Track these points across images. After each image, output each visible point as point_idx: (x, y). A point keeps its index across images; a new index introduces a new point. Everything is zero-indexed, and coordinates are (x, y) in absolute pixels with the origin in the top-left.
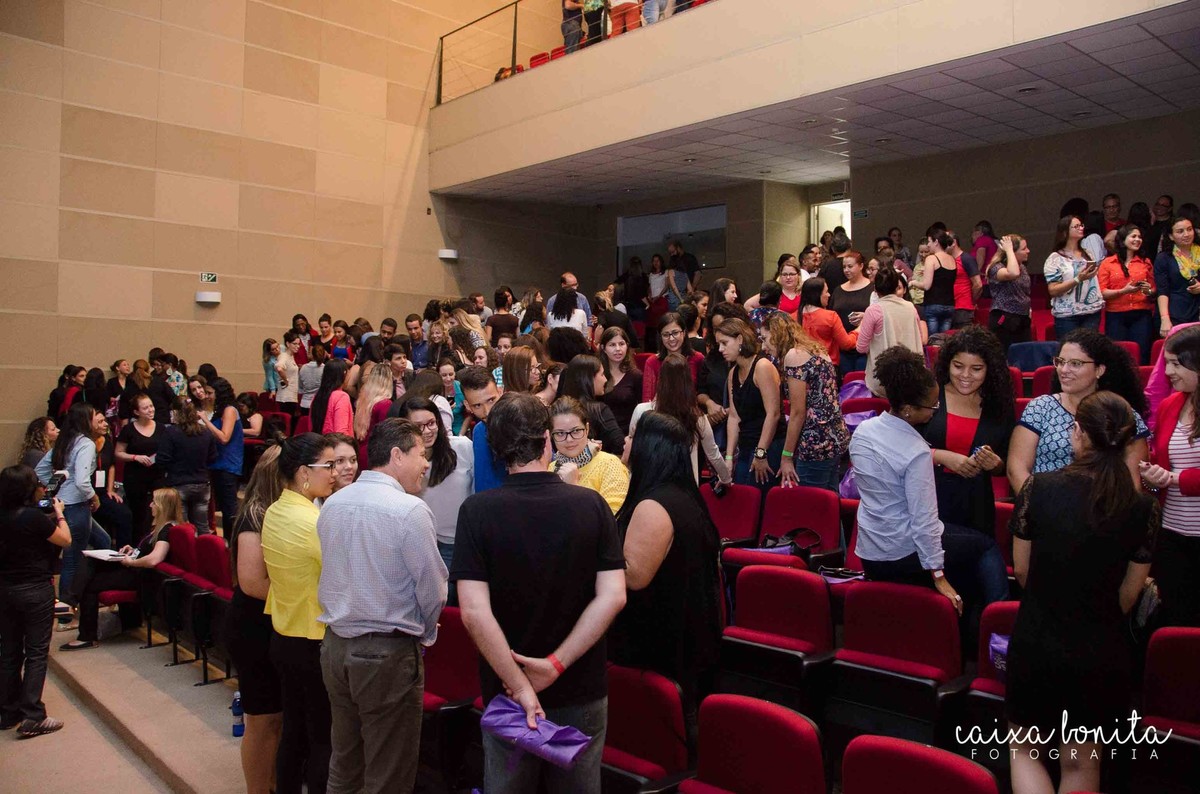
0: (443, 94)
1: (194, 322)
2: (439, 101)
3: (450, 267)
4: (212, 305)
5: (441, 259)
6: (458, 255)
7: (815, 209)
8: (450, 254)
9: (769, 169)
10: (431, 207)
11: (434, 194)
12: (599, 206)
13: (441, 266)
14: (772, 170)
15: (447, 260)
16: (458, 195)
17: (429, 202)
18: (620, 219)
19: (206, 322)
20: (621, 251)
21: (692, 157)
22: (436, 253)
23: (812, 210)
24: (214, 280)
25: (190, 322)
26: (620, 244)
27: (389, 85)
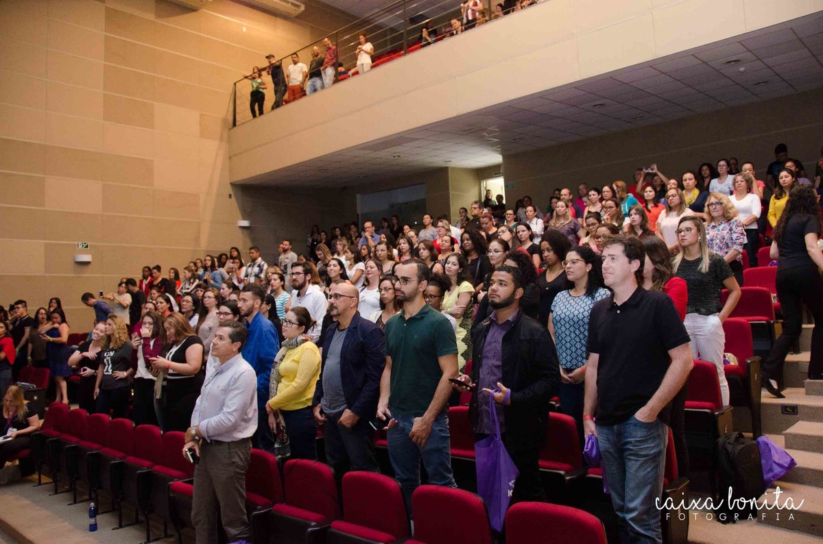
0: (237, 120)
1: (74, 275)
2: (234, 124)
3: (245, 231)
4: (87, 263)
5: (240, 227)
6: (251, 223)
7: (484, 183)
8: (245, 223)
9: (449, 160)
10: (232, 193)
11: (234, 185)
12: (345, 188)
13: (240, 232)
14: (451, 160)
15: (243, 228)
16: (250, 185)
17: (230, 190)
18: (358, 196)
19: (81, 275)
20: (360, 217)
21: (398, 154)
22: (236, 223)
23: (482, 184)
24: (87, 247)
25: (71, 275)
26: (359, 212)
27: (202, 115)
